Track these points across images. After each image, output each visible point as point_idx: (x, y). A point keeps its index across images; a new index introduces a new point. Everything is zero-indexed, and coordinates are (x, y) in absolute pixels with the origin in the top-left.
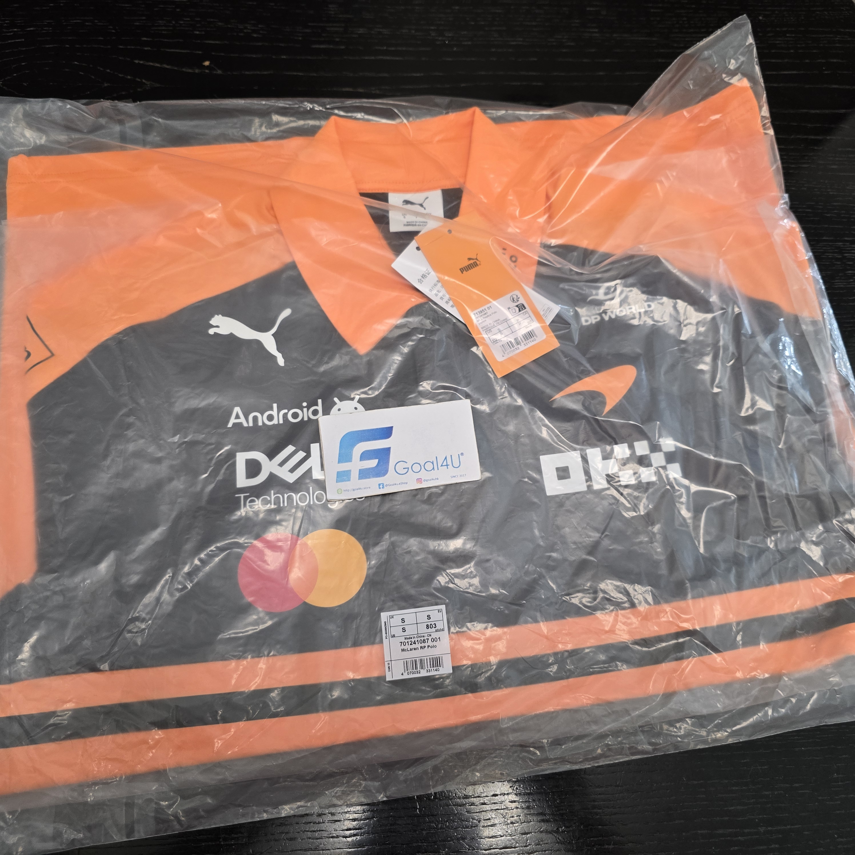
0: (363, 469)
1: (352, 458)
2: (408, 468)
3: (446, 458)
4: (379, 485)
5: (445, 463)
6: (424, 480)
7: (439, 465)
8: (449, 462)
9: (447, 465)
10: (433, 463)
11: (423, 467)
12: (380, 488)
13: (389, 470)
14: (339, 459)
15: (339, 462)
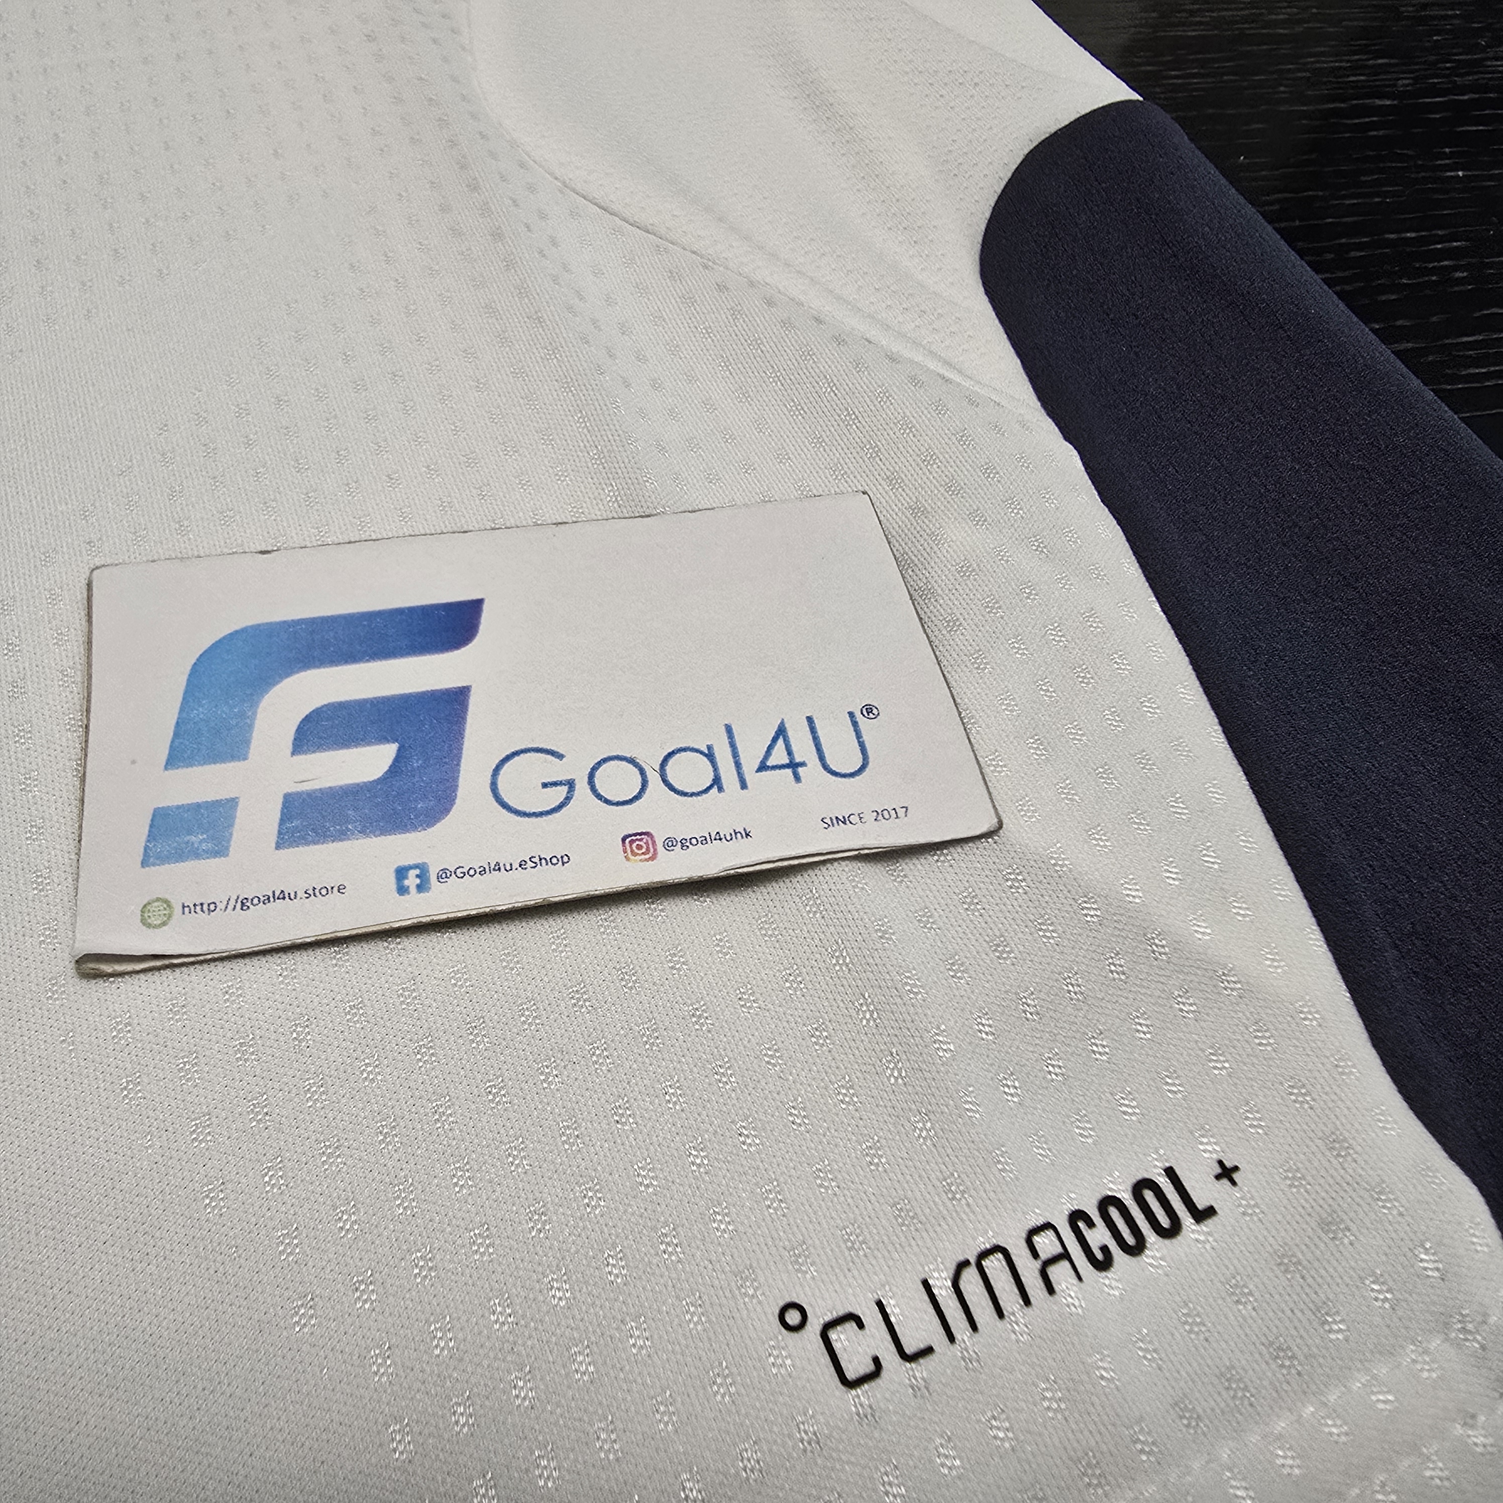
0: (310, 794)
1: (247, 742)
2: (571, 784)
3: (781, 731)
4: (401, 873)
5: (779, 756)
6: (670, 844)
7: (750, 764)
8: (803, 749)
9: (793, 766)
10: (710, 755)
11: (654, 778)
12: (402, 890)
13: (460, 792)
14: (172, 748)
15: (175, 759)
